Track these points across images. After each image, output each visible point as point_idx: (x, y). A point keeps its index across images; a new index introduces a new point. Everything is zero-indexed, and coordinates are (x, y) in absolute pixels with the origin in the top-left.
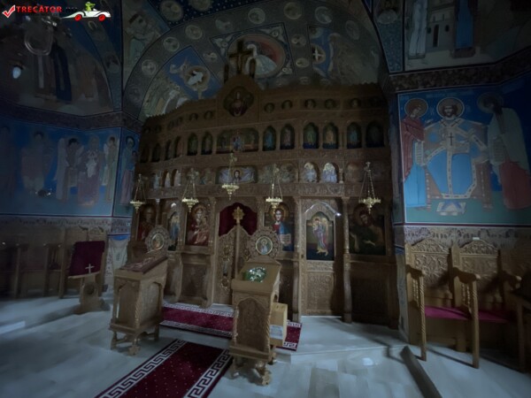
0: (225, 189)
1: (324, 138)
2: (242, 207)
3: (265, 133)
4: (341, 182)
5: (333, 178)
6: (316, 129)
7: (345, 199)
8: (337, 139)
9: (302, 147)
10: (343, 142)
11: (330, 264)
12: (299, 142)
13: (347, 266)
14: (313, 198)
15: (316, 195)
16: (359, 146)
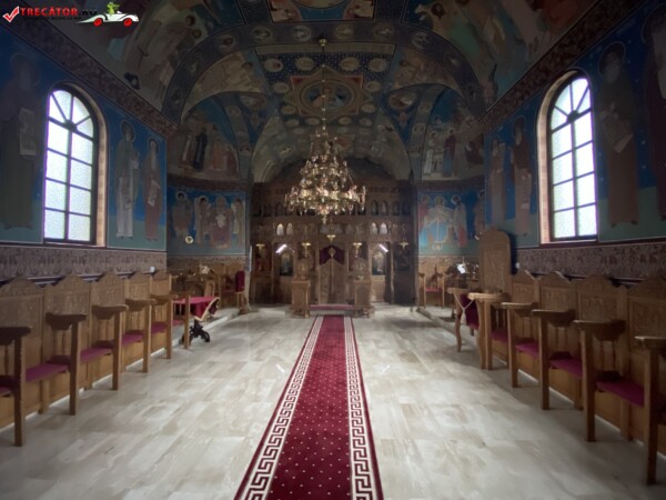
0: (328, 238)
1: (381, 209)
2: (334, 247)
5: (386, 232)
6: (377, 204)
7: (391, 242)
11: (383, 277)
13: (392, 277)
16: (398, 214)
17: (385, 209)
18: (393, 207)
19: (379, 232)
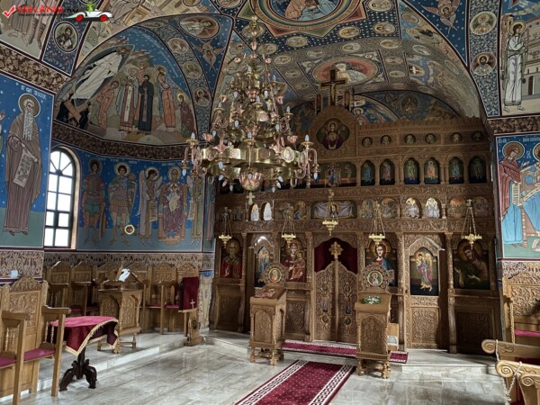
1: (425, 173)
3: (362, 167)
4: (444, 217)
5: (436, 213)
6: (417, 164)
7: (449, 234)
9: (402, 183)
10: (445, 177)
11: (434, 299)
12: (400, 177)
13: (451, 301)
14: (415, 234)
15: (418, 231)
17: (433, 172)
18: (451, 169)
19: (421, 214)
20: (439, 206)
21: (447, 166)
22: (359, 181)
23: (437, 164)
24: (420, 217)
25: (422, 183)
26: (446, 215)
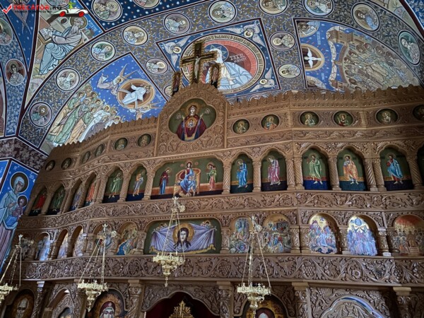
0: (159, 265)
1: (340, 174)
2: (189, 301)
3: (234, 164)
4: (387, 254)
5: (369, 247)
6: (324, 158)
7: (402, 290)
8: (364, 173)
9: (300, 187)
10: (376, 178)
12: (295, 178)
17: (354, 172)
18: (385, 166)
19: (340, 246)
20: (374, 231)
21: (378, 162)
22: (227, 187)
23: (360, 159)
24: (340, 253)
25: (337, 188)
26: (391, 250)
